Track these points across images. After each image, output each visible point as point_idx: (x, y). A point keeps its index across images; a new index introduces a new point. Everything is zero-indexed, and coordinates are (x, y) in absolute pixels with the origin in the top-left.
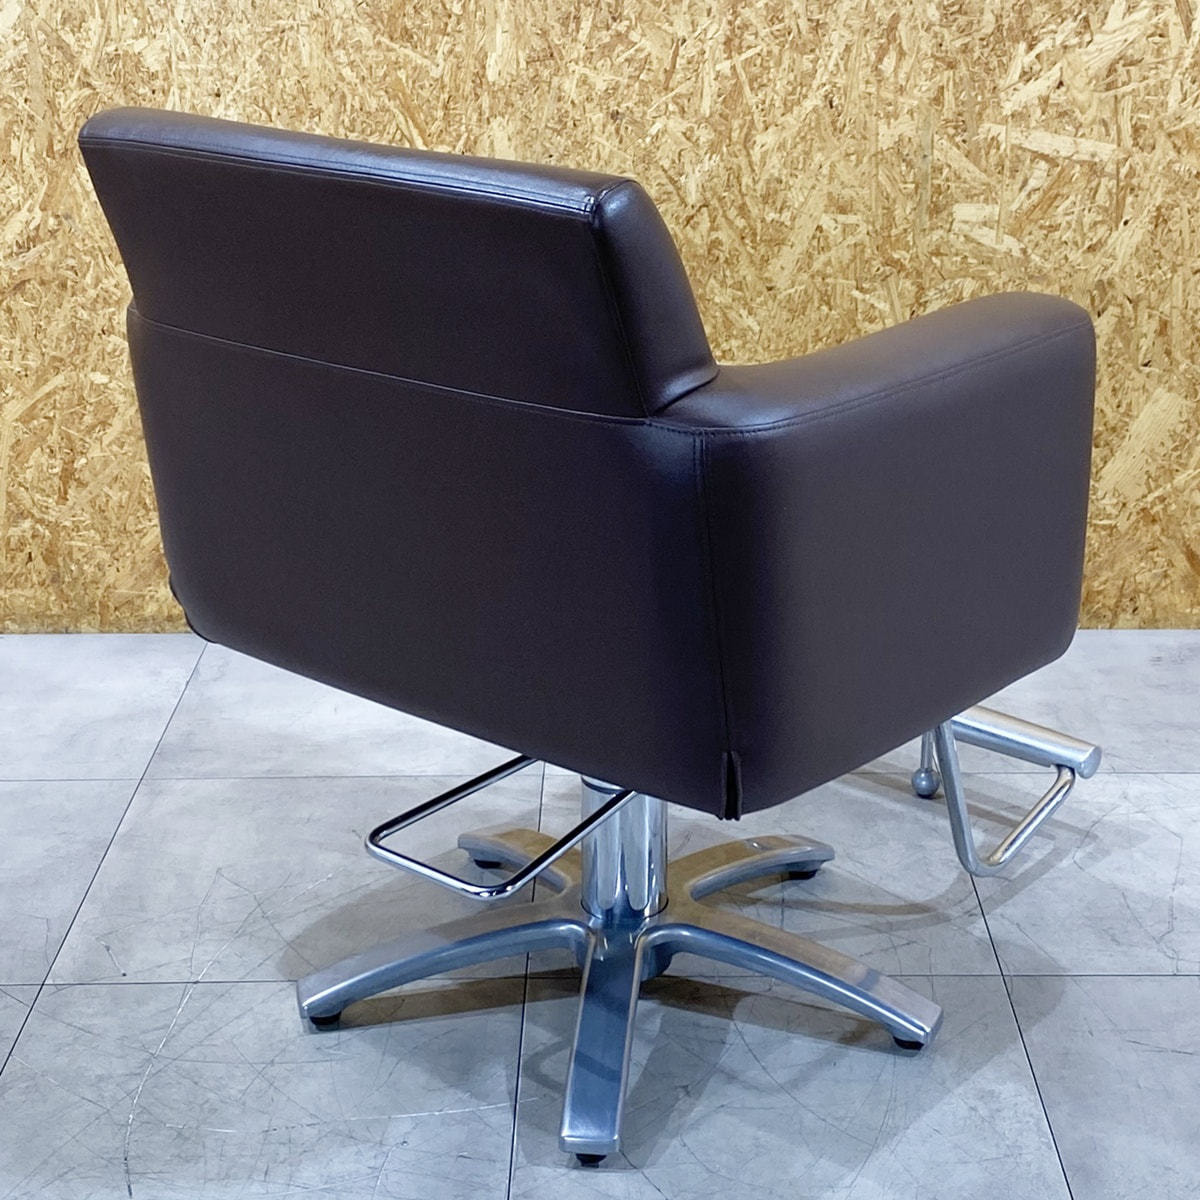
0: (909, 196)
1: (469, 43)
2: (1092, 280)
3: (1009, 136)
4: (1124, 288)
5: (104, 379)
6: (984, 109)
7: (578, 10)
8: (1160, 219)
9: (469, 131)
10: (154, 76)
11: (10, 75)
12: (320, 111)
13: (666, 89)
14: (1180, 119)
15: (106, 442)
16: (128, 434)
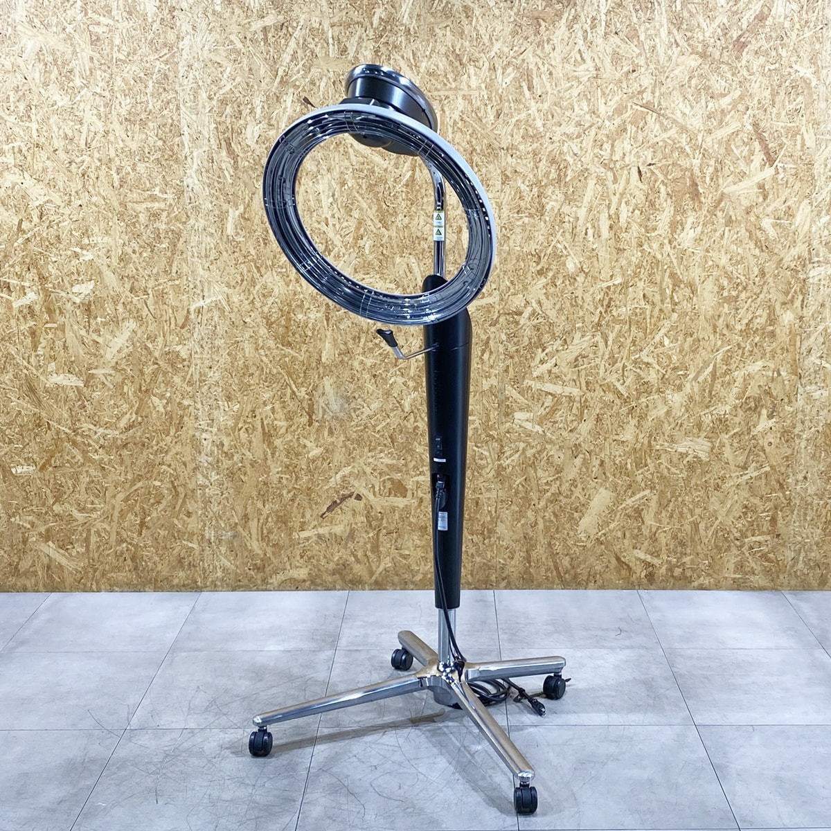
0: (495, 409)
1: (315, 347)
2: (572, 444)
3: (536, 385)
4: (585, 446)
5: (159, 484)
6: (526, 373)
7: (359, 334)
8: (599, 419)
9: (314, 382)
10: (184, 360)
11: (124, 360)
12: (253, 374)
13: (396, 365)
14: (604, 379)
15: (159, 510)
16: (169, 506)
